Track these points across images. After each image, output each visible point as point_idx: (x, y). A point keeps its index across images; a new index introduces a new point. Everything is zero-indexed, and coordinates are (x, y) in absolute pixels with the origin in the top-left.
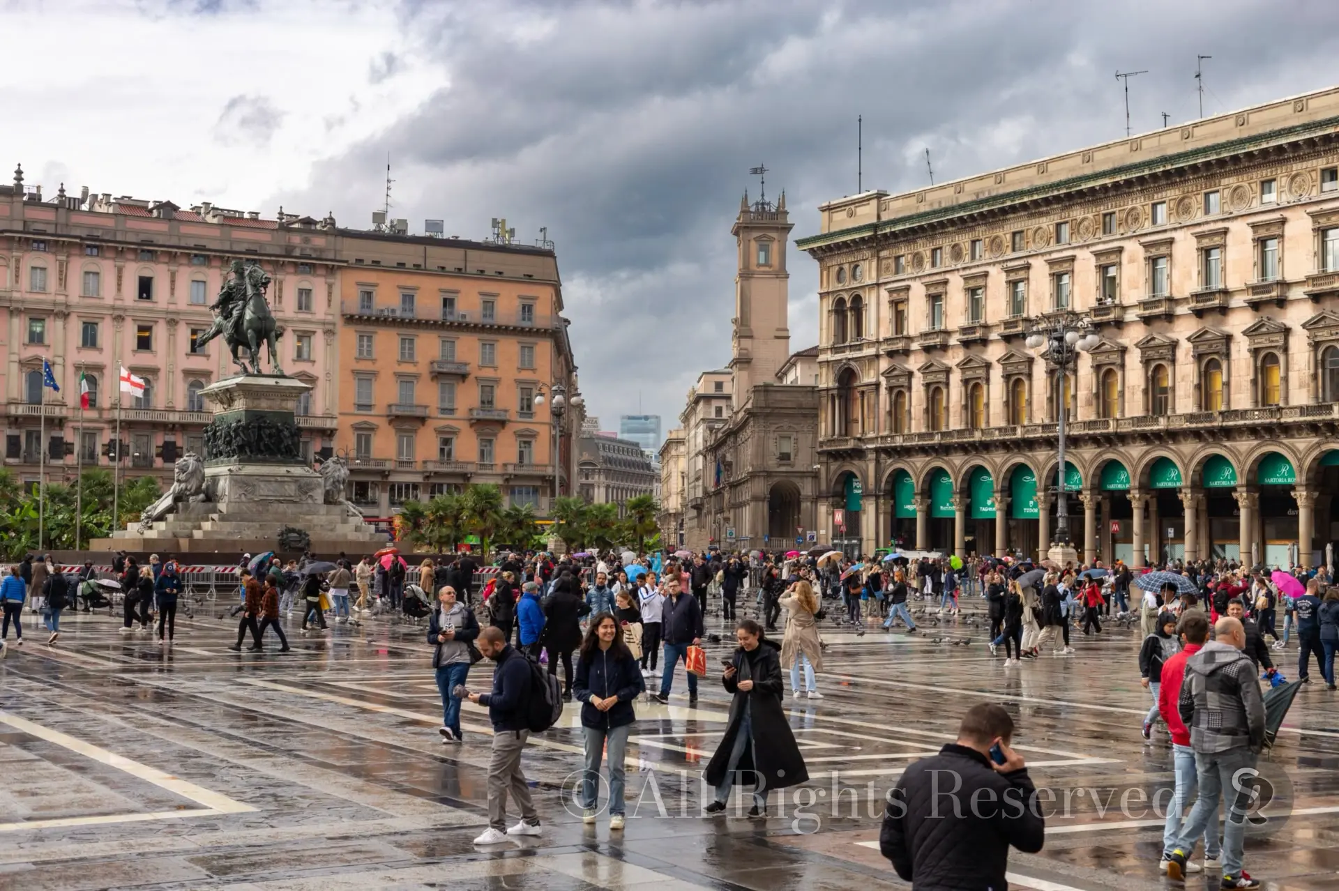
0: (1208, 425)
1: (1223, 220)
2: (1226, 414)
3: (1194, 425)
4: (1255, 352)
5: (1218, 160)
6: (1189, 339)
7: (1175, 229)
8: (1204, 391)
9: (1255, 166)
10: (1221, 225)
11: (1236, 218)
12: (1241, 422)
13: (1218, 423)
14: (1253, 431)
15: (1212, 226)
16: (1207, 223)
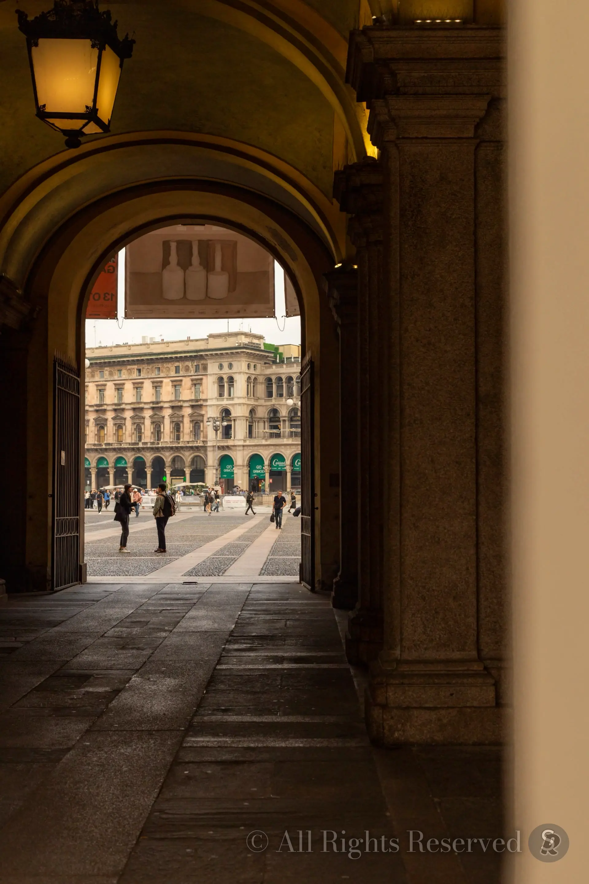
0: (100, 447)
1: (105, 381)
2: (106, 444)
3: (95, 447)
4: (115, 424)
5: (104, 362)
6: (94, 419)
7: (89, 382)
8: (99, 437)
9: (115, 365)
10: (104, 383)
11: (109, 381)
12: (111, 447)
13: (104, 447)
14: (114, 450)
15: (101, 383)
16: (100, 381)
